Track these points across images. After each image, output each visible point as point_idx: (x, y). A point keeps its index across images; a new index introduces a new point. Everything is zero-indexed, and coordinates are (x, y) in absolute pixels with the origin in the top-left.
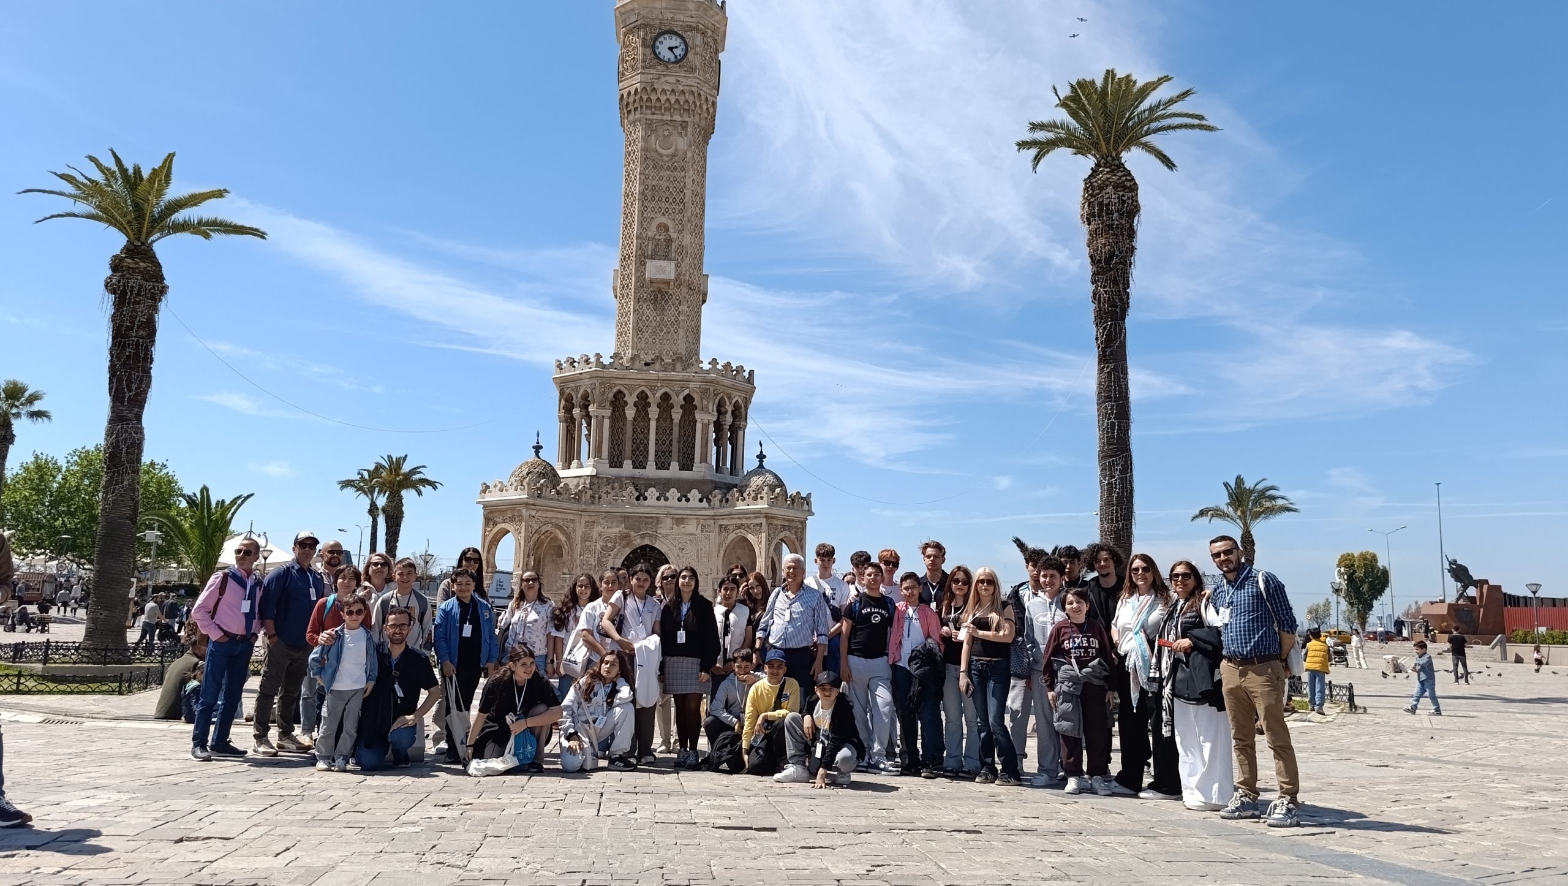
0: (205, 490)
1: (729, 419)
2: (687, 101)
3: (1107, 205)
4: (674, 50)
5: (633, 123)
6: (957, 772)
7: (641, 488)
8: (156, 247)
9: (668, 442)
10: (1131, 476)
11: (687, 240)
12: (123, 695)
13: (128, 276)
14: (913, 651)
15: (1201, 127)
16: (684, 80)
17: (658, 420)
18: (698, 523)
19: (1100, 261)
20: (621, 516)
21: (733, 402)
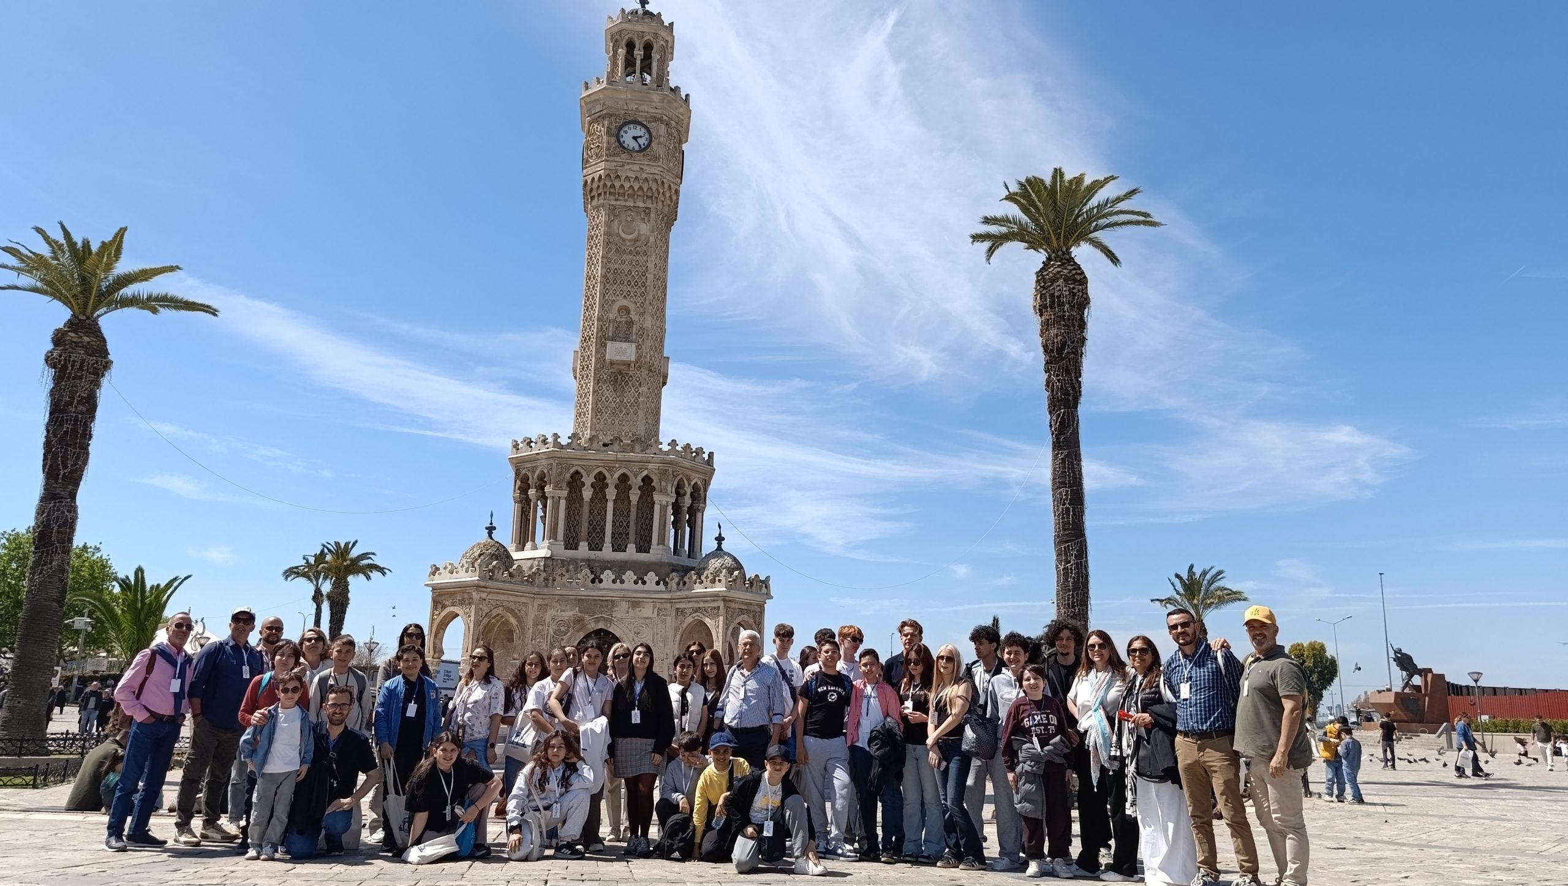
0: (139, 571)
1: (687, 501)
2: (650, 188)
3: (1059, 297)
4: (638, 139)
5: (597, 208)
6: (917, 857)
7: (596, 570)
8: (101, 322)
9: (625, 524)
10: (1086, 561)
11: (648, 323)
12: (37, 788)
13: (70, 350)
14: (872, 732)
15: (1145, 223)
16: (648, 168)
17: (615, 501)
18: (654, 607)
19: (1052, 351)
20: (576, 600)
21: (693, 483)
